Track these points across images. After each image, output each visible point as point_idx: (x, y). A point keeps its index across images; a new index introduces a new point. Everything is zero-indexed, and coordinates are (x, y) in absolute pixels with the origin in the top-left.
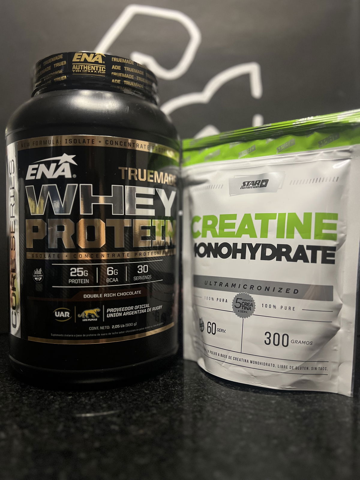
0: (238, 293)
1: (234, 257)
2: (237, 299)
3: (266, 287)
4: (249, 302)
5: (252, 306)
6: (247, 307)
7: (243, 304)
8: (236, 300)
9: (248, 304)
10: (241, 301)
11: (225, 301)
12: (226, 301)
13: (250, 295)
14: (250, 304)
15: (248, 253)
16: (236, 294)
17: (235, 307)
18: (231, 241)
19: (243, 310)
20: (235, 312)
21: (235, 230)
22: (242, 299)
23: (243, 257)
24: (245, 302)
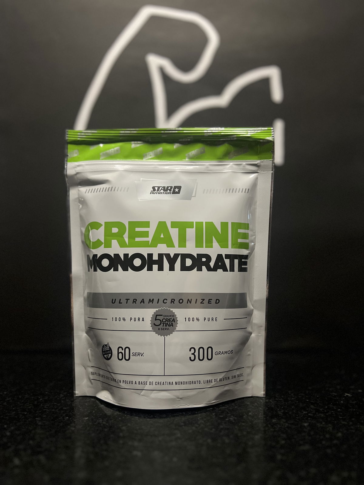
0: (158, 309)
1: (150, 269)
2: (157, 315)
3: (188, 300)
4: (171, 318)
5: (174, 322)
6: (169, 323)
7: (164, 321)
8: (156, 317)
9: (169, 320)
10: (161, 318)
11: (141, 319)
12: (143, 320)
13: (171, 309)
14: (172, 320)
15: (166, 264)
16: (155, 310)
17: (154, 325)
18: (145, 252)
19: (164, 327)
20: (154, 330)
21: (150, 239)
22: (162, 315)
23: (161, 269)
24: (165, 318)
